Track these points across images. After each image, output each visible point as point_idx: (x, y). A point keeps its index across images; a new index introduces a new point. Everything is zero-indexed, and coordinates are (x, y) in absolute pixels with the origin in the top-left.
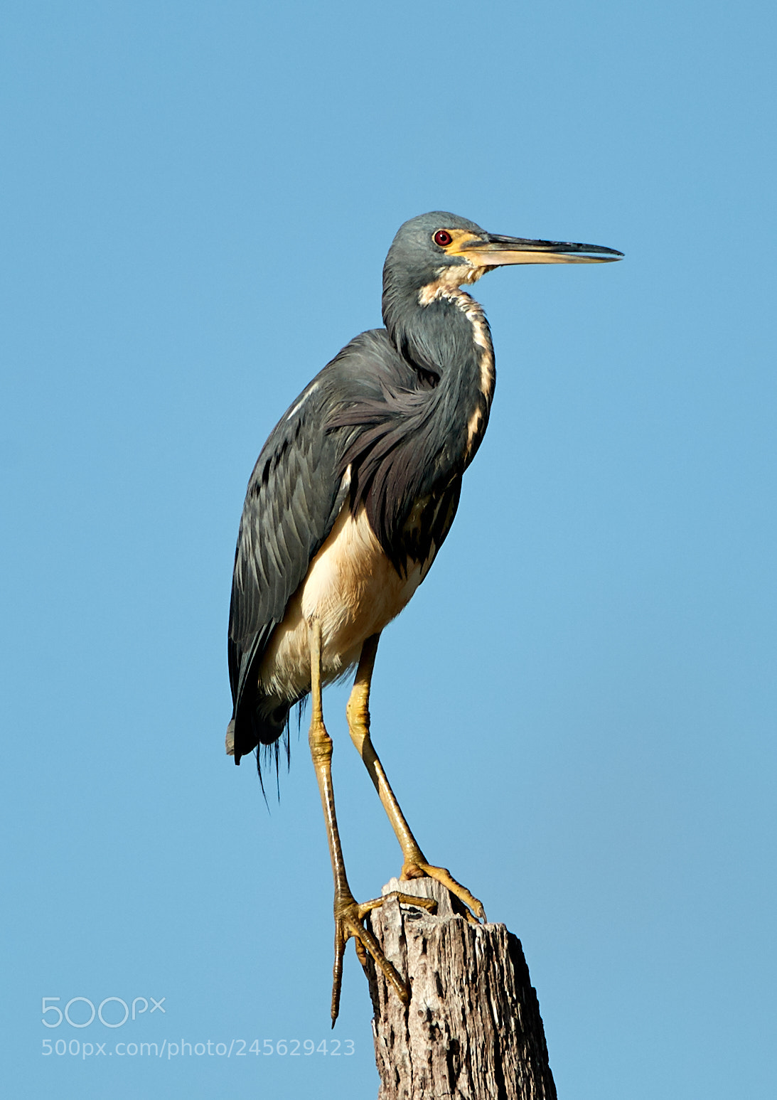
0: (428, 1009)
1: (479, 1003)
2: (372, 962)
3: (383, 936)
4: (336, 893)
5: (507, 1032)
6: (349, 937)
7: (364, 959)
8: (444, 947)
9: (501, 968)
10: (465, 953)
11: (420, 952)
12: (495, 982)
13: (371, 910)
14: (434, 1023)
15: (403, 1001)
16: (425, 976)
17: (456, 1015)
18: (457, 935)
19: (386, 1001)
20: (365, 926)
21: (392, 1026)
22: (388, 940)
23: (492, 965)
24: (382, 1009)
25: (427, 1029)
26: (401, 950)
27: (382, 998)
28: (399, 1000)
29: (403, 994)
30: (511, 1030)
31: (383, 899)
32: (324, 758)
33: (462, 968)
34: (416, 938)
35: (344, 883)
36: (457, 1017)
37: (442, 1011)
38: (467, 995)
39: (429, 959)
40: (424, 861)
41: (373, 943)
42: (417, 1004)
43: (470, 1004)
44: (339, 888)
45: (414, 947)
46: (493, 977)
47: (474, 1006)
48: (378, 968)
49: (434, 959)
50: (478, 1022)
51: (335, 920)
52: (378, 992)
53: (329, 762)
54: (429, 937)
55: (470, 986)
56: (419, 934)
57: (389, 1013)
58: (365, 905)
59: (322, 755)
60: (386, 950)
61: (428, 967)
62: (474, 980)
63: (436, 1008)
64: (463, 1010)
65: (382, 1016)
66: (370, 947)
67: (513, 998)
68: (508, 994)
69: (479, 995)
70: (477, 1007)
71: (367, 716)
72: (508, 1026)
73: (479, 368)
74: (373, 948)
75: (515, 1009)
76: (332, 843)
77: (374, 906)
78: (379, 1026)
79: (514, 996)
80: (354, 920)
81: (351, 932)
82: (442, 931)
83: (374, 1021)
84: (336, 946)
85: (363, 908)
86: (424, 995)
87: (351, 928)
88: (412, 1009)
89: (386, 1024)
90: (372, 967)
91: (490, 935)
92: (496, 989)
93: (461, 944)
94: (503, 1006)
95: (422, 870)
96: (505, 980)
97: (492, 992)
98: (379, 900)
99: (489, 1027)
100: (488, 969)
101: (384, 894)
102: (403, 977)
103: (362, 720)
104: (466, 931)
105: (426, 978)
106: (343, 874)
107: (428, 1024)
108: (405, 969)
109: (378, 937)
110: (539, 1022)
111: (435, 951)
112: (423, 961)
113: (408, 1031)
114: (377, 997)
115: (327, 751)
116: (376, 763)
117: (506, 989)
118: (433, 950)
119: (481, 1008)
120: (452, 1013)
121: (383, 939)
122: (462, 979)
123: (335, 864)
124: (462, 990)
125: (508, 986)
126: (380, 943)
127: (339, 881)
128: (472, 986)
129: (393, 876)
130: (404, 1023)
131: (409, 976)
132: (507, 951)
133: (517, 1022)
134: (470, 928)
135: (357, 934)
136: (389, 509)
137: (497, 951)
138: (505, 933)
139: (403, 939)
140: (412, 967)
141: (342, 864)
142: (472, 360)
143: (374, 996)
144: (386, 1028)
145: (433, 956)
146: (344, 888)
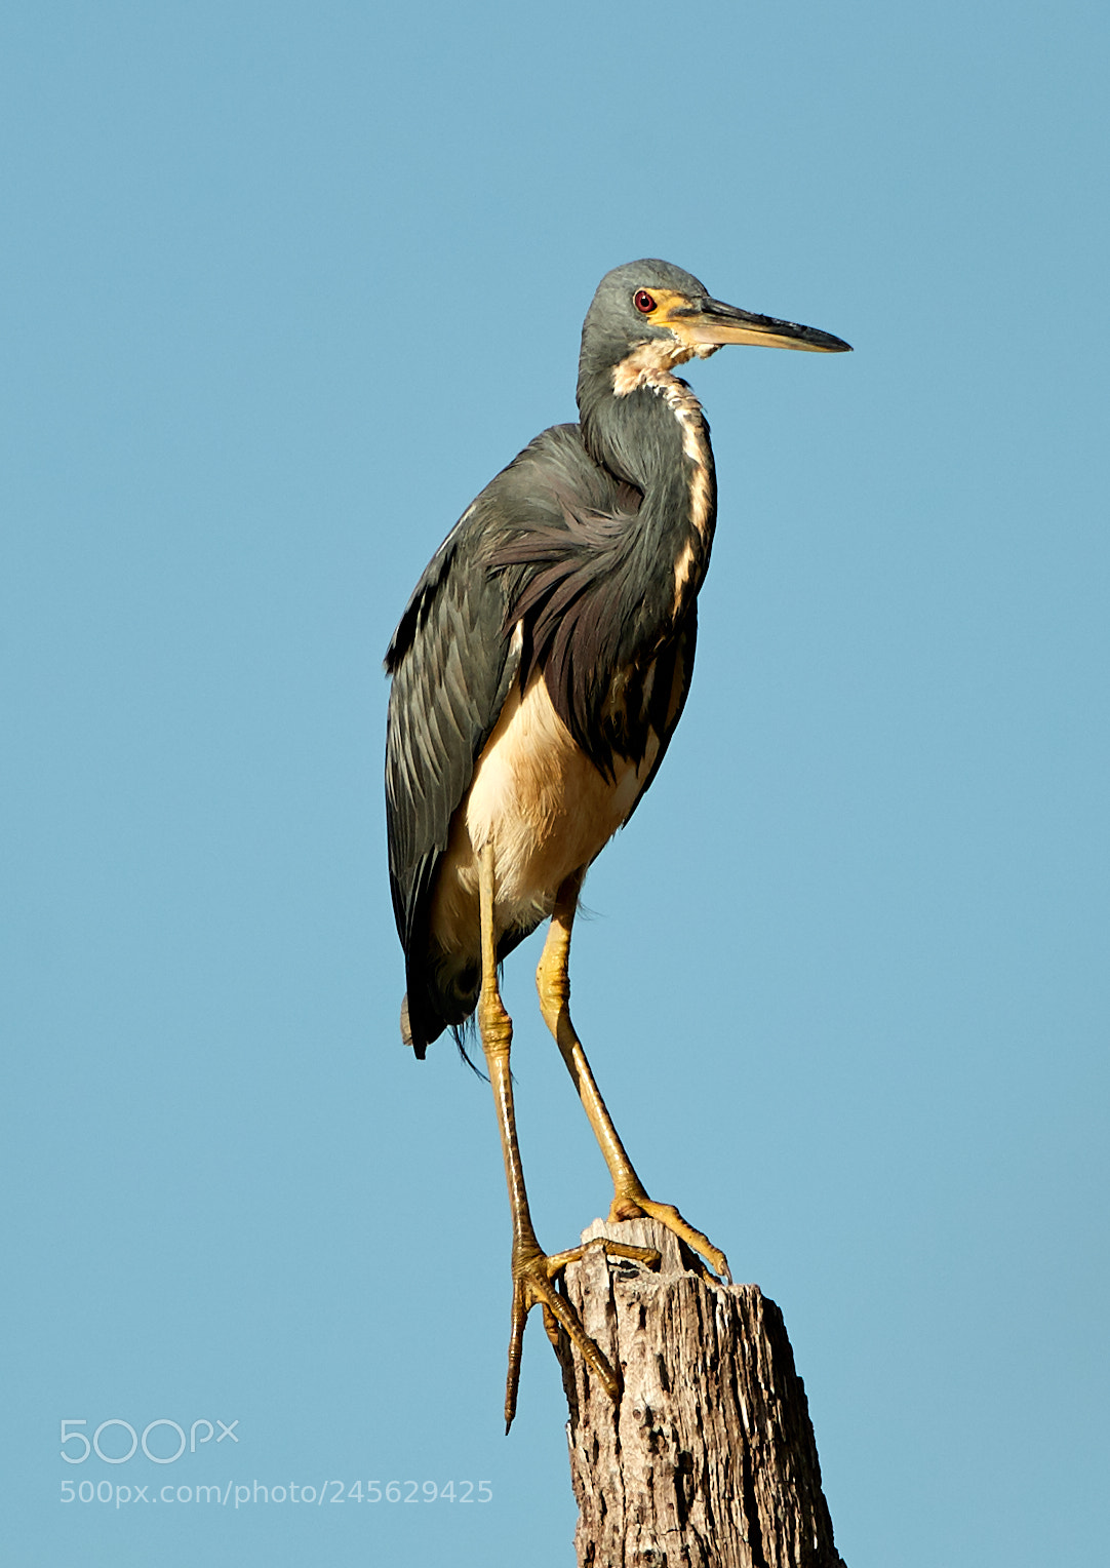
0: (648, 1408)
1: (721, 1399)
2: (566, 1339)
3: (583, 1302)
4: (516, 1241)
5: (762, 1442)
6: (533, 1304)
7: (555, 1336)
8: (670, 1318)
9: (753, 1349)
10: (701, 1327)
11: (636, 1325)
12: (745, 1369)
13: (566, 1264)
14: (656, 1429)
15: (611, 1396)
16: (644, 1361)
17: (688, 1417)
18: (689, 1301)
19: (587, 1396)
20: (557, 1289)
21: (595, 1433)
22: (589, 1308)
23: (739, 1345)
24: (581, 1408)
25: (646, 1437)
26: (608, 1323)
27: (580, 1392)
28: (606, 1395)
29: (611, 1387)
30: (767, 1438)
31: (582, 1249)
32: (500, 1046)
33: (697, 1349)
34: (630, 1305)
35: (527, 1226)
36: (690, 1420)
37: (667, 1411)
38: (703, 1388)
39: (648, 1336)
40: (644, 1195)
41: (568, 1313)
42: (631, 1400)
43: (709, 1401)
44: (520, 1233)
45: (627, 1319)
46: (741, 1363)
47: (715, 1403)
48: (576, 1349)
49: (656, 1336)
50: (720, 1427)
51: (514, 1279)
52: (575, 1384)
53: (507, 1051)
54: (650, 1304)
55: (709, 1375)
56: (634, 1300)
57: (592, 1413)
58: (557, 1258)
59: (497, 1041)
60: (586, 1323)
61: (648, 1348)
62: (714, 1367)
63: (659, 1406)
64: (698, 1410)
65: (581, 1419)
66: (563, 1317)
67: (770, 1392)
68: (763, 1386)
69: (721, 1388)
70: (718, 1405)
71: (565, 984)
72: (763, 1433)
73: (688, 489)
74: (569, 1320)
75: (774, 1408)
76: (509, 1168)
77: (570, 1259)
78: (577, 1432)
79: (772, 1389)
80: (541, 1279)
81: (536, 1297)
82: (668, 1295)
83: (569, 1425)
84: (513, 1316)
85: (554, 1262)
86: (642, 1388)
87: (535, 1290)
88: (624, 1408)
89: (587, 1429)
90: (566, 1347)
91: (737, 1301)
92: (746, 1379)
93: (696, 1314)
94: (755, 1404)
95: (640, 1208)
96: (759, 1365)
97: (739, 1383)
98: (577, 1250)
99: (736, 1434)
100: (734, 1350)
101: (584, 1242)
102: (612, 1362)
103: (558, 990)
104: (702, 1296)
105: (645, 1363)
106: (525, 1212)
107: (648, 1429)
108: (614, 1350)
109: (576, 1304)
110: (807, 1427)
111: (658, 1324)
112: (640, 1339)
113: (618, 1439)
114: (574, 1390)
115: (503, 1035)
116: (575, 1051)
117: (760, 1379)
118: (654, 1322)
119: (723, 1407)
120: (682, 1414)
121: (582, 1308)
122: (696, 1365)
123: (514, 1198)
124: (696, 1381)
125: (763, 1375)
126: (579, 1313)
127: (519, 1224)
128: (712, 1375)
129: (598, 1217)
130: (613, 1428)
131: (621, 1361)
132: (761, 1324)
133: (775, 1426)
134: (708, 1291)
135: (545, 1299)
136: (578, 684)
137: (747, 1324)
138: (759, 1298)
139: (611, 1307)
140: (625, 1347)
141: (524, 1198)
142: (679, 479)
143: (569, 1390)
144: (587, 1435)
145: (656, 1331)
146: (527, 1234)
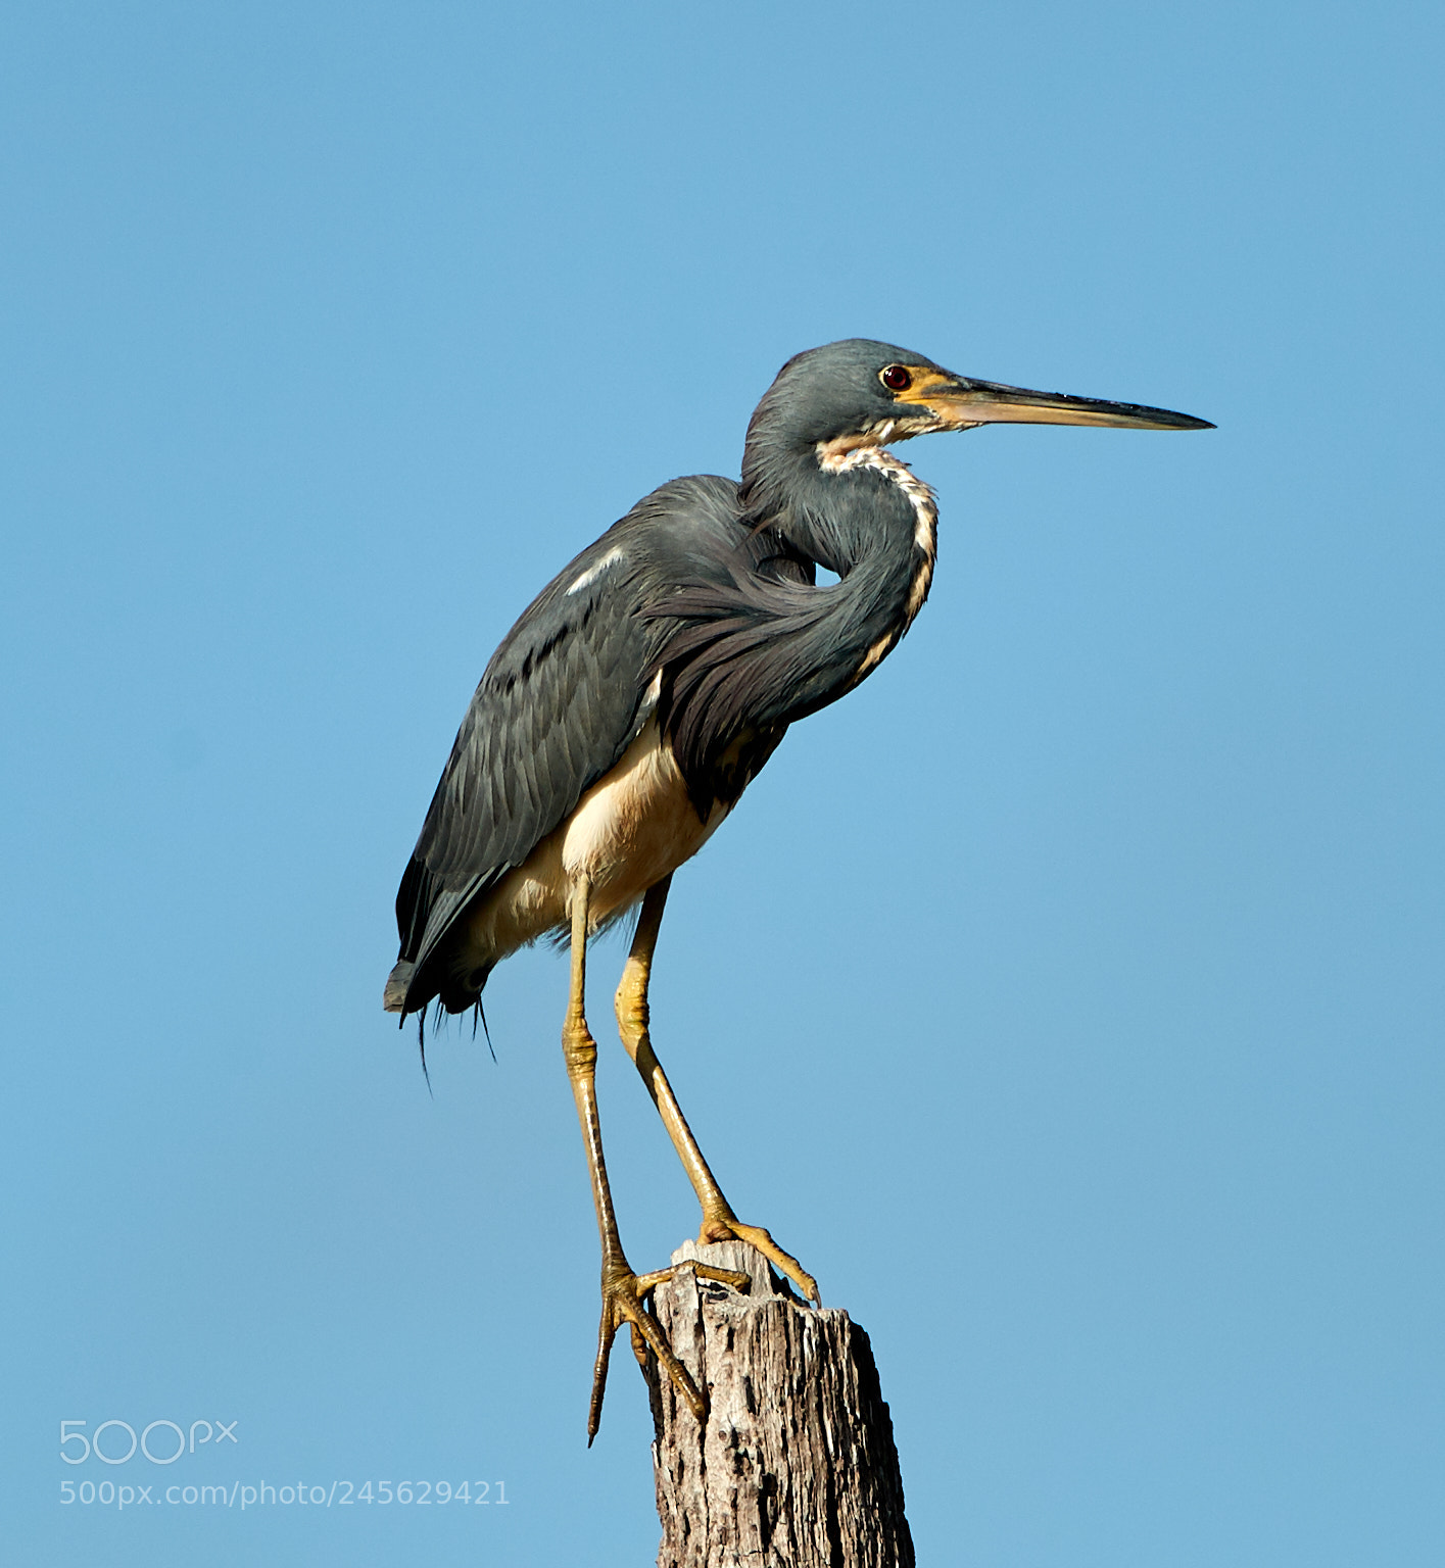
0: (734, 1430)
1: (807, 1424)
3: (671, 1323)
4: (605, 1259)
5: (846, 1466)
6: (621, 1323)
7: (643, 1356)
8: (758, 1341)
9: (840, 1373)
10: (788, 1351)
11: (724, 1347)
12: (831, 1394)
13: (654, 1285)
14: (741, 1450)
15: (698, 1417)
16: (730, 1383)
17: (773, 1440)
18: (777, 1325)
19: (673, 1416)
20: (646, 1307)
21: (680, 1453)
22: (678, 1329)
23: (826, 1368)
24: (667, 1428)
25: (731, 1459)
26: (696, 1344)
27: (667, 1412)
29: (697, 1407)
30: (852, 1462)
32: (586, 1068)
33: (784, 1371)
34: (719, 1327)
35: (616, 1245)
36: (776, 1443)
37: (753, 1433)
38: (789, 1411)
39: (736, 1357)
40: (733, 1218)
41: (656, 1333)
42: (718, 1422)
43: (794, 1424)
44: (609, 1251)
45: (715, 1340)
46: (827, 1386)
47: (800, 1426)
48: (663, 1369)
49: (744, 1359)
50: (804, 1449)
51: (604, 1297)
52: (662, 1405)
53: (592, 1074)
54: (738, 1326)
55: (795, 1397)
56: (723, 1322)
57: (678, 1433)
58: (647, 1278)
59: (582, 1064)
61: (735, 1370)
62: (800, 1390)
63: (745, 1428)
65: (667, 1438)
66: (652, 1337)
67: (856, 1417)
68: (849, 1410)
69: (807, 1411)
70: (803, 1429)
71: (645, 1009)
72: (847, 1457)
73: (912, 578)
74: (657, 1339)
75: (859, 1432)
76: (597, 1188)
77: (660, 1279)
78: (662, 1453)
79: (858, 1414)
80: (631, 1299)
81: (625, 1316)
82: (756, 1318)
83: (655, 1444)
84: (600, 1333)
85: (644, 1282)
86: (728, 1410)
87: (624, 1308)
88: (710, 1429)
89: (673, 1449)
90: (654, 1368)
91: (825, 1326)
92: (832, 1403)
93: (784, 1337)
94: (840, 1428)
95: (731, 1230)
96: (845, 1390)
97: (825, 1407)
98: (667, 1271)
99: (821, 1458)
100: (821, 1374)
101: (674, 1264)
103: (638, 1016)
104: (791, 1320)
105: (732, 1385)
106: (614, 1231)
108: (702, 1372)
110: (892, 1453)
111: (746, 1346)
112: (727, 1360)
113: (703, 1461)
114: (661, 1409)
115: (589, 1058)
117: (846, 1404)
118: (742, 1344)
119: (809, 1430)
120: (768, 1437)
121: (670, 1328)
122: (783, 1387)
123: (602, 1218)
124: (782, 1403)
125: (850, 1400)
127: (608, 1243)
128: (798, 1398)
130: (698, 1449)
131: (708, 1382)
132: (848, 1349)
133: (860, 1451)
134: (796, 1315)
135: (634, 1318)
137: (834, 1348)
138: (846, 1323)
139: (699, 1329)
140: (712, 1369)
141: (612, 1218)
142: (906, 565)
143: (656, 1411)
144: (672, 1454)
145: (743, 1353)
146: (617, 1252)
